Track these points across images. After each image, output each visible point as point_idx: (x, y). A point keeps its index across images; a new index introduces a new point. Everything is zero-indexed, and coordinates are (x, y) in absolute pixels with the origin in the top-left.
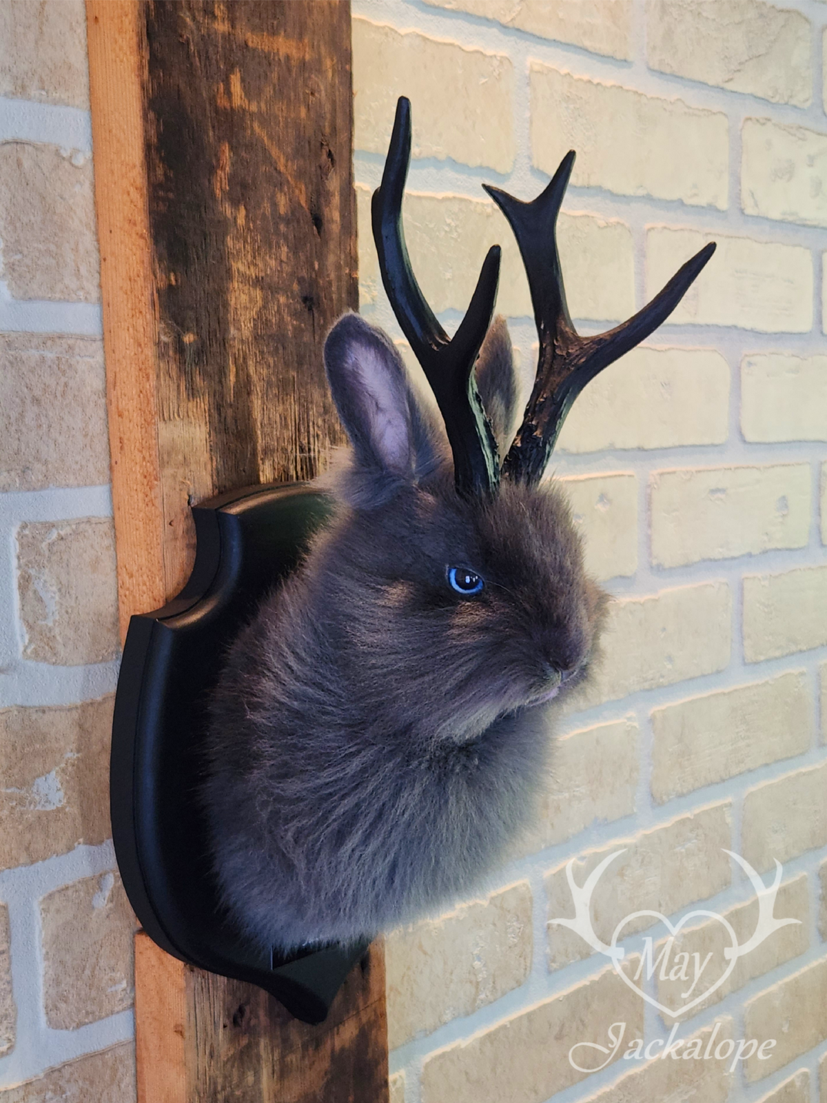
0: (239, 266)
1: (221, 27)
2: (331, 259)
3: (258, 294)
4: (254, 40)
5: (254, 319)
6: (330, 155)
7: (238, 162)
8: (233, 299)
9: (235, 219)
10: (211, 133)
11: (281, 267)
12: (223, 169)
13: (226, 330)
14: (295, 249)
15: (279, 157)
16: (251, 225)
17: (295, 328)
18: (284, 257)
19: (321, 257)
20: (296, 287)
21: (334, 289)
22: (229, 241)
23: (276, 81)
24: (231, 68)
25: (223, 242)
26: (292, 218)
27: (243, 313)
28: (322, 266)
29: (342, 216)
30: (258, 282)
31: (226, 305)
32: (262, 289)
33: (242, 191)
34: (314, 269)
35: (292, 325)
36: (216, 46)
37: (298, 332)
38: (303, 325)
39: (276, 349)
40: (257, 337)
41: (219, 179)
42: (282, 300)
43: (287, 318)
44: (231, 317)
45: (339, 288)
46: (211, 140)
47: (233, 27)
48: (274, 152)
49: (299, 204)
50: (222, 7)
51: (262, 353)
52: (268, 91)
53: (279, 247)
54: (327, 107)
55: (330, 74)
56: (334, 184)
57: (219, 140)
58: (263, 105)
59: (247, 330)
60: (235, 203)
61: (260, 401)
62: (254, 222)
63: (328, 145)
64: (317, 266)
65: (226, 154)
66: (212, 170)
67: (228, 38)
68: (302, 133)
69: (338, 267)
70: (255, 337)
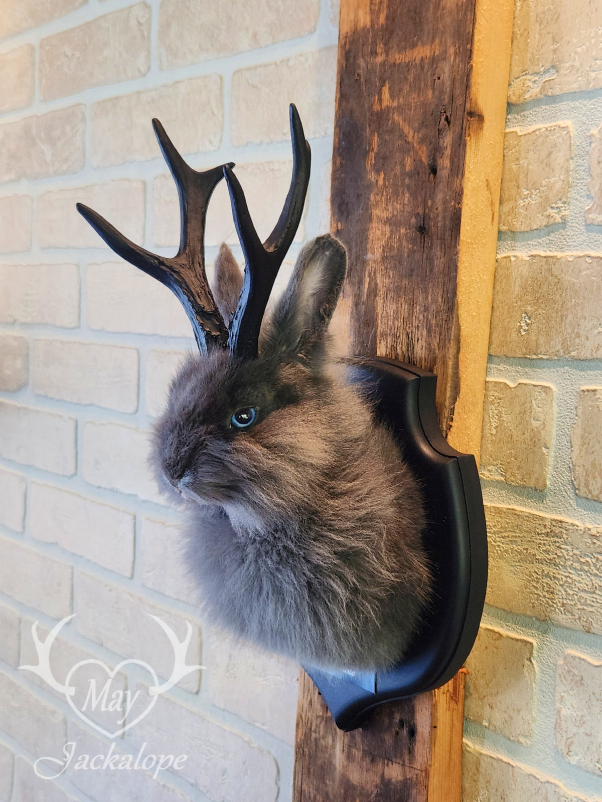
0: (377, 212)
1: (380, 59)
2: (440, 197)
3: (387, 229)
4: (398, 58)
5: (383, 246)
6: (447, 119)
7: (383, 143)
8: (372, 234)
9: (377, 181)
10: (368, 130)
11: (404, 207)
12: (372, 150)
13: (366, 254)
14: (414, 195)
15: (409, 132)
16: (387, 183)
17: (409, 250)
18: (406, 202)
19: (432, 196)
20: (413, 220)
21: (440, 218)
22: (372, 197)
23: (412, 80)
24: (383, 84)
25: (368, 199)
26: (415, 173)
27: (377, 242)
28: (433, 202)
29: (452, 162)
30: (388, 221)
31: (367, 238)
32: (390, 226)
33: (383, 162)
34: (427, 206)
35: (408, 248)
36: (376, 72)
37: (412, 252)
38: (415, 247)
39: (395, 265)
40: (384, 258)
41: (370, 158)
42: (403, 231)
43: (405, 243)
44: (369, 246)
45: (444, 218)
46: (368, 134)
47: (387, 55)
48: (406, 129)
49: (421, 161)
50: (381, 46)
51: (386, 268)
52: (406, 88)
53: (404, 195)
54: (448, 84)
55: (452, 58)
56: (448, 140)
57: (372, 133)
58: (401, 100)
59: (378, 255)
60: (378, 172)
61: (382, 301)
62: (389, 181)
63: (445, 112)
64: (430, 204)
65: (376, 140)
66: (366, 154)
67: (383, 64)
68: (428, 110)
69: (445, 202)
70: (383, 258)
